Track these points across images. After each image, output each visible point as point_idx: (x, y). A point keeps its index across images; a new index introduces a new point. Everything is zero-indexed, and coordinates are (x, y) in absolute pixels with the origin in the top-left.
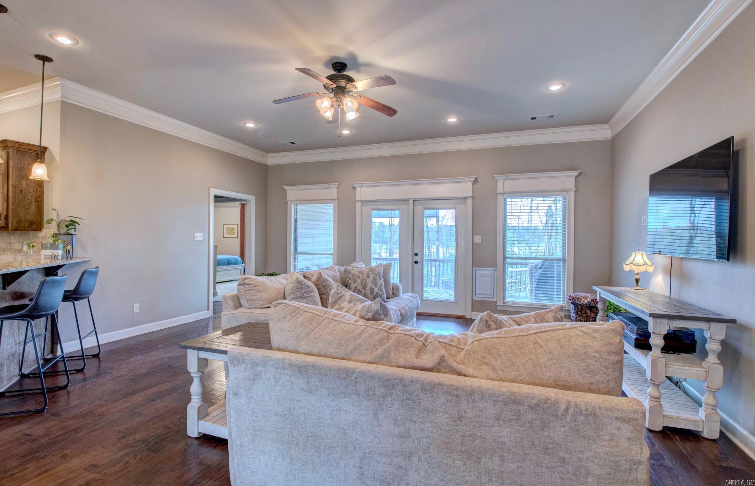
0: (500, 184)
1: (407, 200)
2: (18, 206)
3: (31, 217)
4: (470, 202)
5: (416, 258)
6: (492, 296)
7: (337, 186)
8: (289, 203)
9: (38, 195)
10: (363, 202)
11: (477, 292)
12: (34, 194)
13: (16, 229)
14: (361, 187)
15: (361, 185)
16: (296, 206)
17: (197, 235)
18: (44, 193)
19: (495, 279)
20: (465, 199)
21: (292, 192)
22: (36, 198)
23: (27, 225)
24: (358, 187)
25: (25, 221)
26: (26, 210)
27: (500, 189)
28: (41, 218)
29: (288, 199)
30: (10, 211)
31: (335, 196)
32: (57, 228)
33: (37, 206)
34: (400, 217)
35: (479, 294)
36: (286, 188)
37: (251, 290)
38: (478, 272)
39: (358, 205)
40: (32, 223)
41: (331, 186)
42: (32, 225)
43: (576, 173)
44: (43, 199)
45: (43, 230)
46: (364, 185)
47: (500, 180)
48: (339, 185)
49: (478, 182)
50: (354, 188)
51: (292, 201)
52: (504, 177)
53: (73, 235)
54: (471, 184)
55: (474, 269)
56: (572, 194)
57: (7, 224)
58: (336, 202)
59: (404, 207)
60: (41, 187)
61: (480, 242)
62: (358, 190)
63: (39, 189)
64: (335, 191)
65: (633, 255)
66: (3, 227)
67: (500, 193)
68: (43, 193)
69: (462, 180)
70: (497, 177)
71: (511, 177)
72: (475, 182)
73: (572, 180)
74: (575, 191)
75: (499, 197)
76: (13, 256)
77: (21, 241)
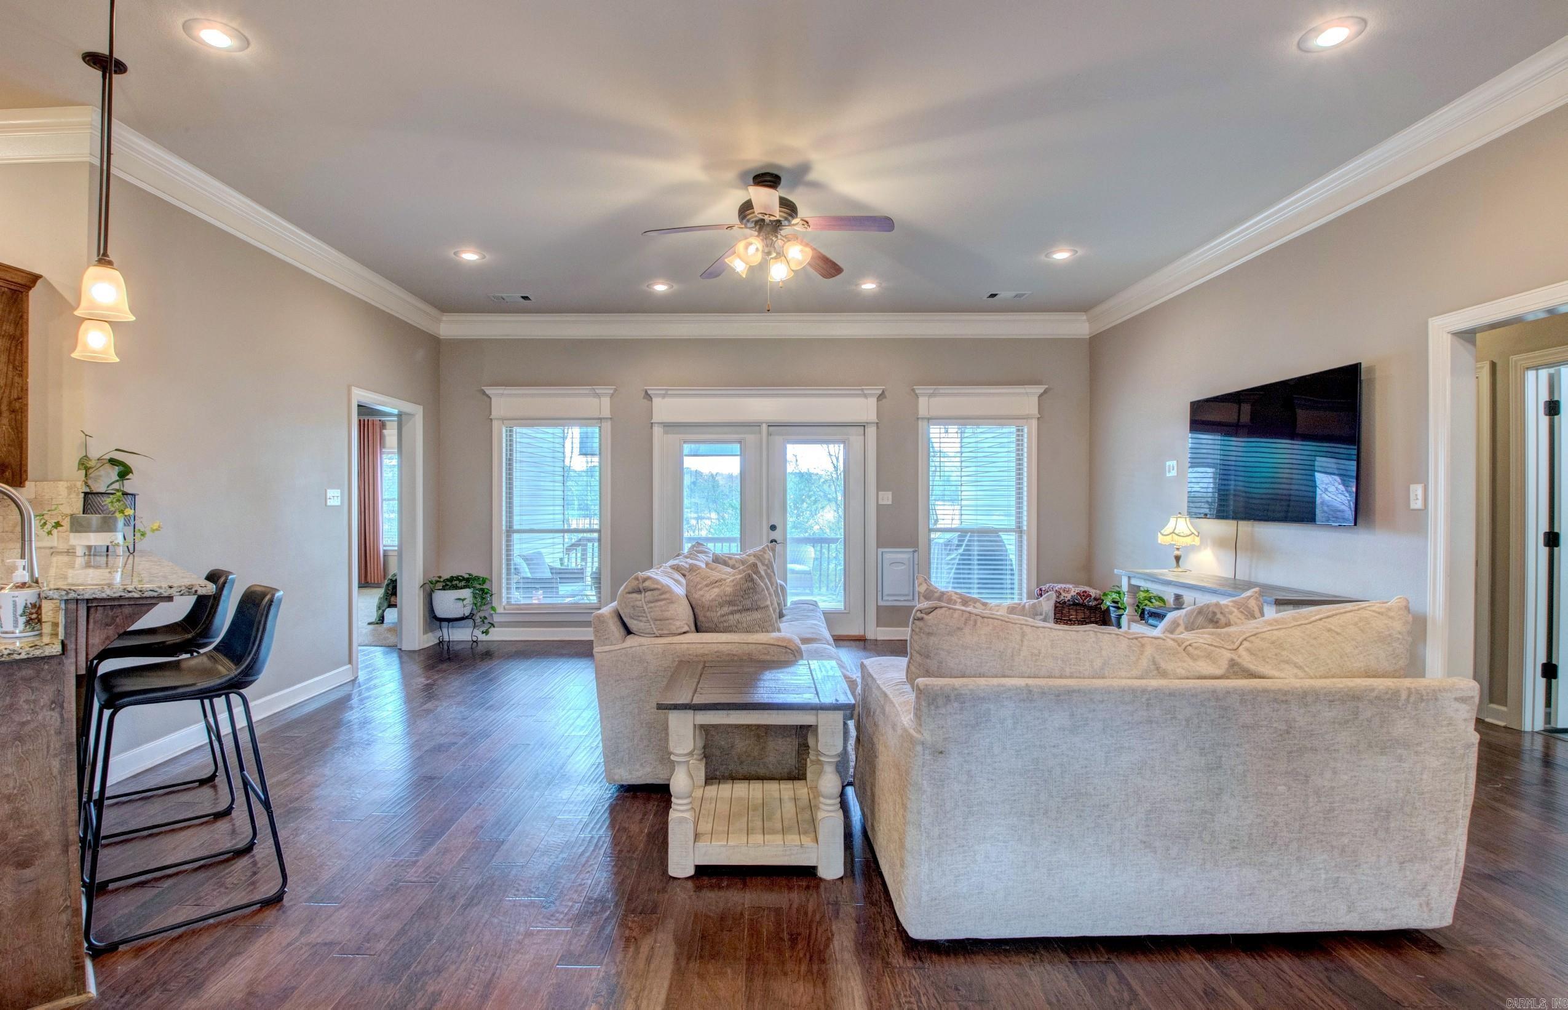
0: (923, 401)
1: (758, 425)
4: (872, 431)
5: (775, 535)
6: (910, 598)
7: (612, 392)
8: (495, 424)
9: (16, 397)
10: (669, 426)
11: (886, 592)
12: (7, 391)
14: (664, 396)
15: (663, 392)
16: (511, 431)
17: (330, 493)
18: (27, 390)
19: (916, 567)
20: (864, 426)
21: (503, 401)
22: (10, 403)
24: (657, 395)
27: (923, 411)
28: (21, 453)
29: (495, 413)
31: (606, 412)
32: (84, 478)
33: (13, 423)
34: (741, 455)
35: (889, 595)
36: (489, 391)
37: (657, 601)
38: (886, 556)
39: (657, 431)
40: (2, 468)
41: (597, 391)
43: (1040, 389)
44: (27, 405)
45: (27, 483)
46: (669, 392)
47: (924, 395)
48: (616, 390)
49: (885, 397)
50: (648, 396)
51: (503, 419)
52: (930, 389)
53: (134, 495)
54: (875, 400)
55: (880, 550)
56: (1034, 423)
58: (607, 426)
59: (750, 438)
60: (21, 376)
61: (890, 502)
62: (656, 401)
63: (17, 379)
64: (606, 401)
65: (1172, 521)
67: (923, 418)
68: (24, 390)
69: (860, 392)
70: (919, 390)
71: (941, 391)
72: (881, 397)
73: (1035, 400)
74: (1038, 418)
75: (922, 424)
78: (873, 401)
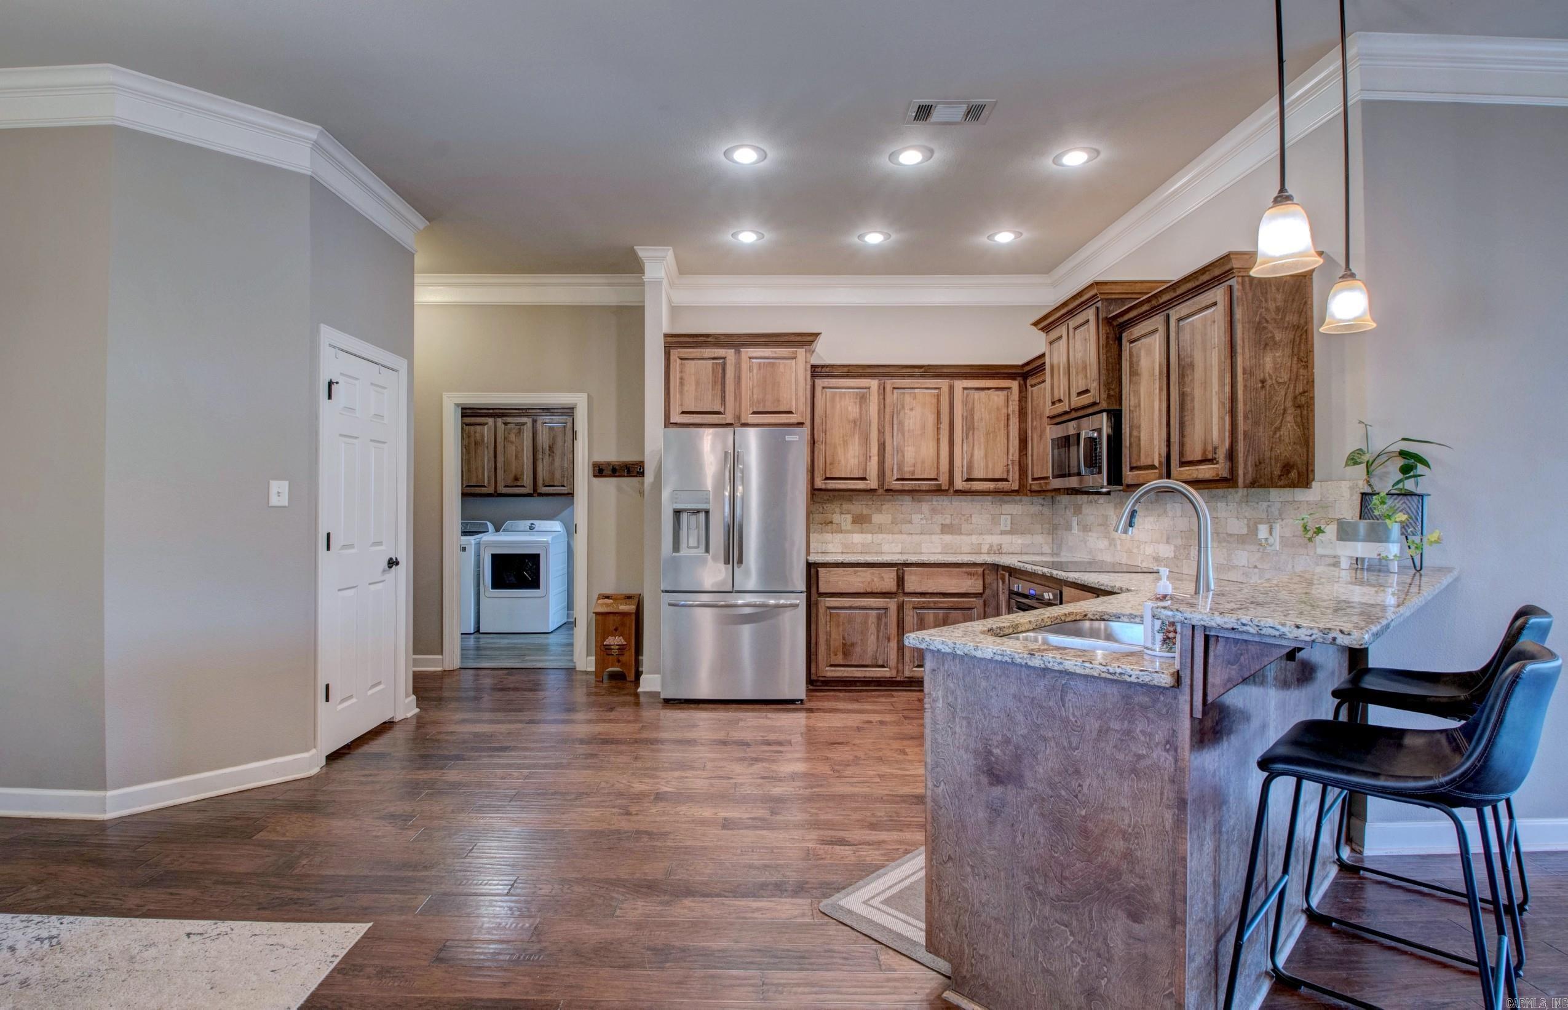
2: (1256, 423)
3: (1285, 450)
9: (1301, 390)
12: (1292, 386)
13: (1253, 484)
18: (1313, 381)
22: (1295, 398)
23: (1277, 472)
25: (1273, 462)
26: (1275, 433)
28: (1308, 451)
30: (1241, 437)
32: (1365, 477)
33: (1299, 419)
40: (1287, 468)
42: (1288, 472)
44: (1313, 398)
45: (1314, 483)
53: (1421, 496)
57: (1233, 470)
60: (1306, 367)
63: (1302, 371)
66: (1223, 480)
68: (1311, 382)
76: (1225, 550)
77: (1247, 514)
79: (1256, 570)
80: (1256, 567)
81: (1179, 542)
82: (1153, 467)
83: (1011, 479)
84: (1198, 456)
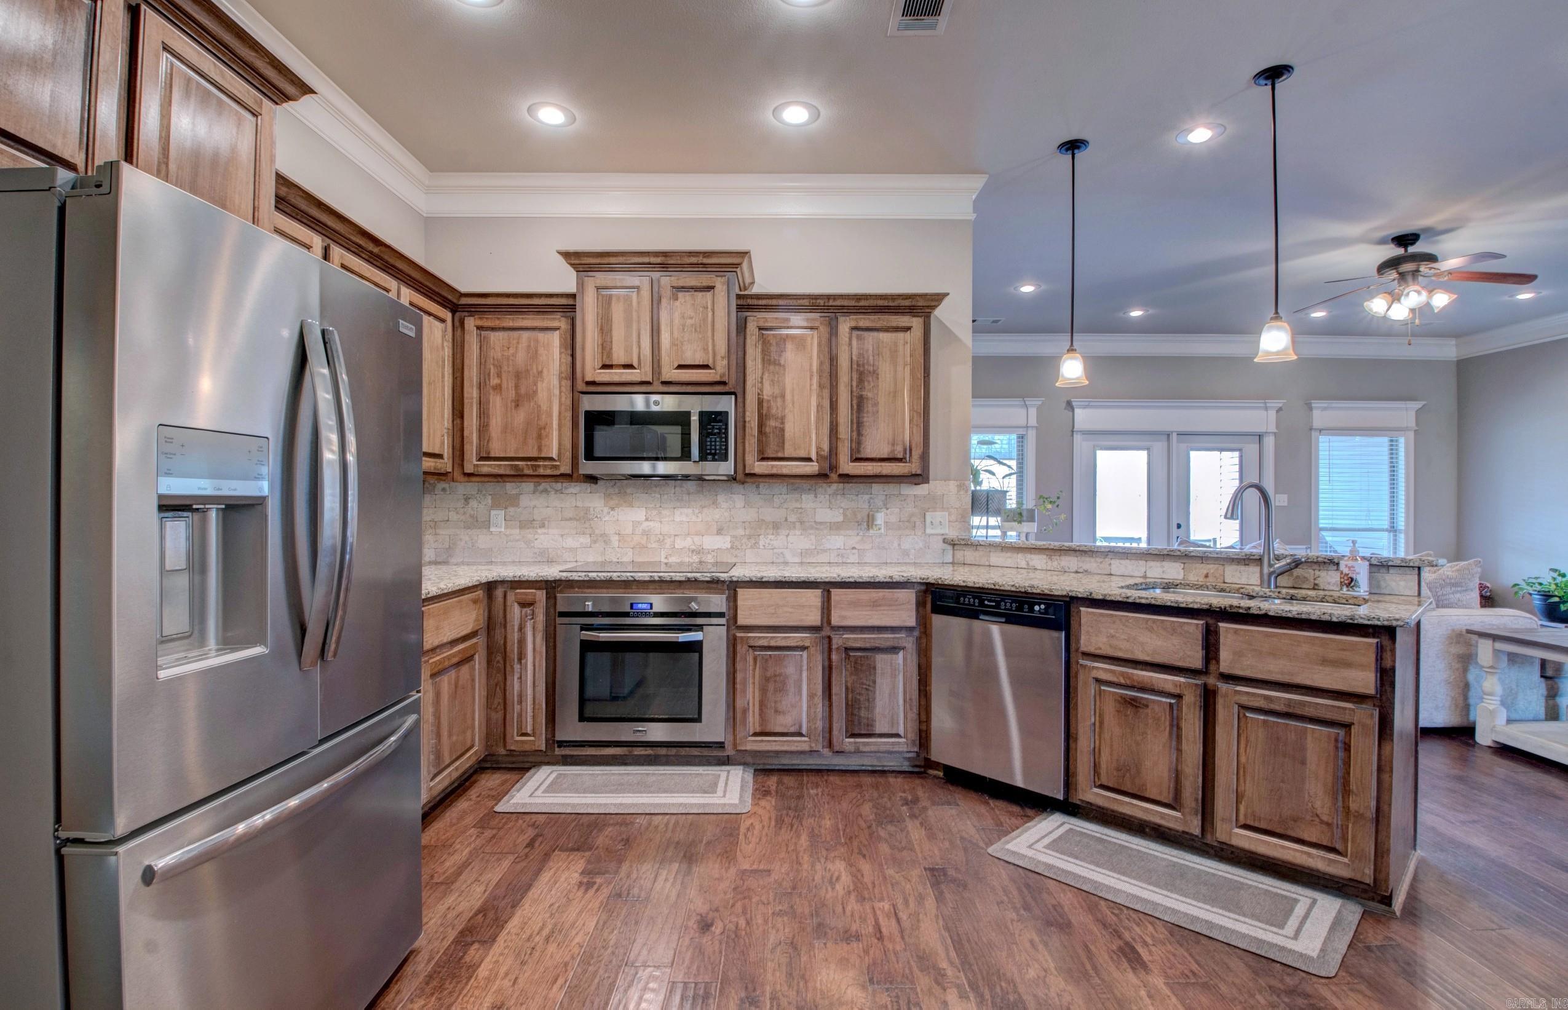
0: (1316, 413)
4: (1269, 442)
7: (1038, 403)
10: (1087, 434)
14: (1084, 407)
20: (1261, 437)
24: (1076, 406)
27: (1317, 423)
31: (1032, 421)
39: (1077, 438)
41: (1027, 402)
43: (1418, 405)
46: (1091, 404)
47: (1318, 408)
48: (1041, 401)
49: (1285, 410)
50: (1071, 407)
52: (1323, 404)
54: (1274, 412)
56: (1411, 435)
59: (1153, 444)
62: (1077, 411)
64: (1032, 411)
67: (1316, 429)
69: (1262, 405)
70: (1315, 404)
71: (1334, 405)
72: (1279, 410)
73: (1412, 414)
74: (1415, 431)
75: (1314, 434)
76: (813, 537)
77: (842, 505)
78: (1272, 414)
79: (854, 551)
80: (854, 548)
81: (741, 532)
82: (809, 460)
83: (446, 456)
84: (884, 451)
